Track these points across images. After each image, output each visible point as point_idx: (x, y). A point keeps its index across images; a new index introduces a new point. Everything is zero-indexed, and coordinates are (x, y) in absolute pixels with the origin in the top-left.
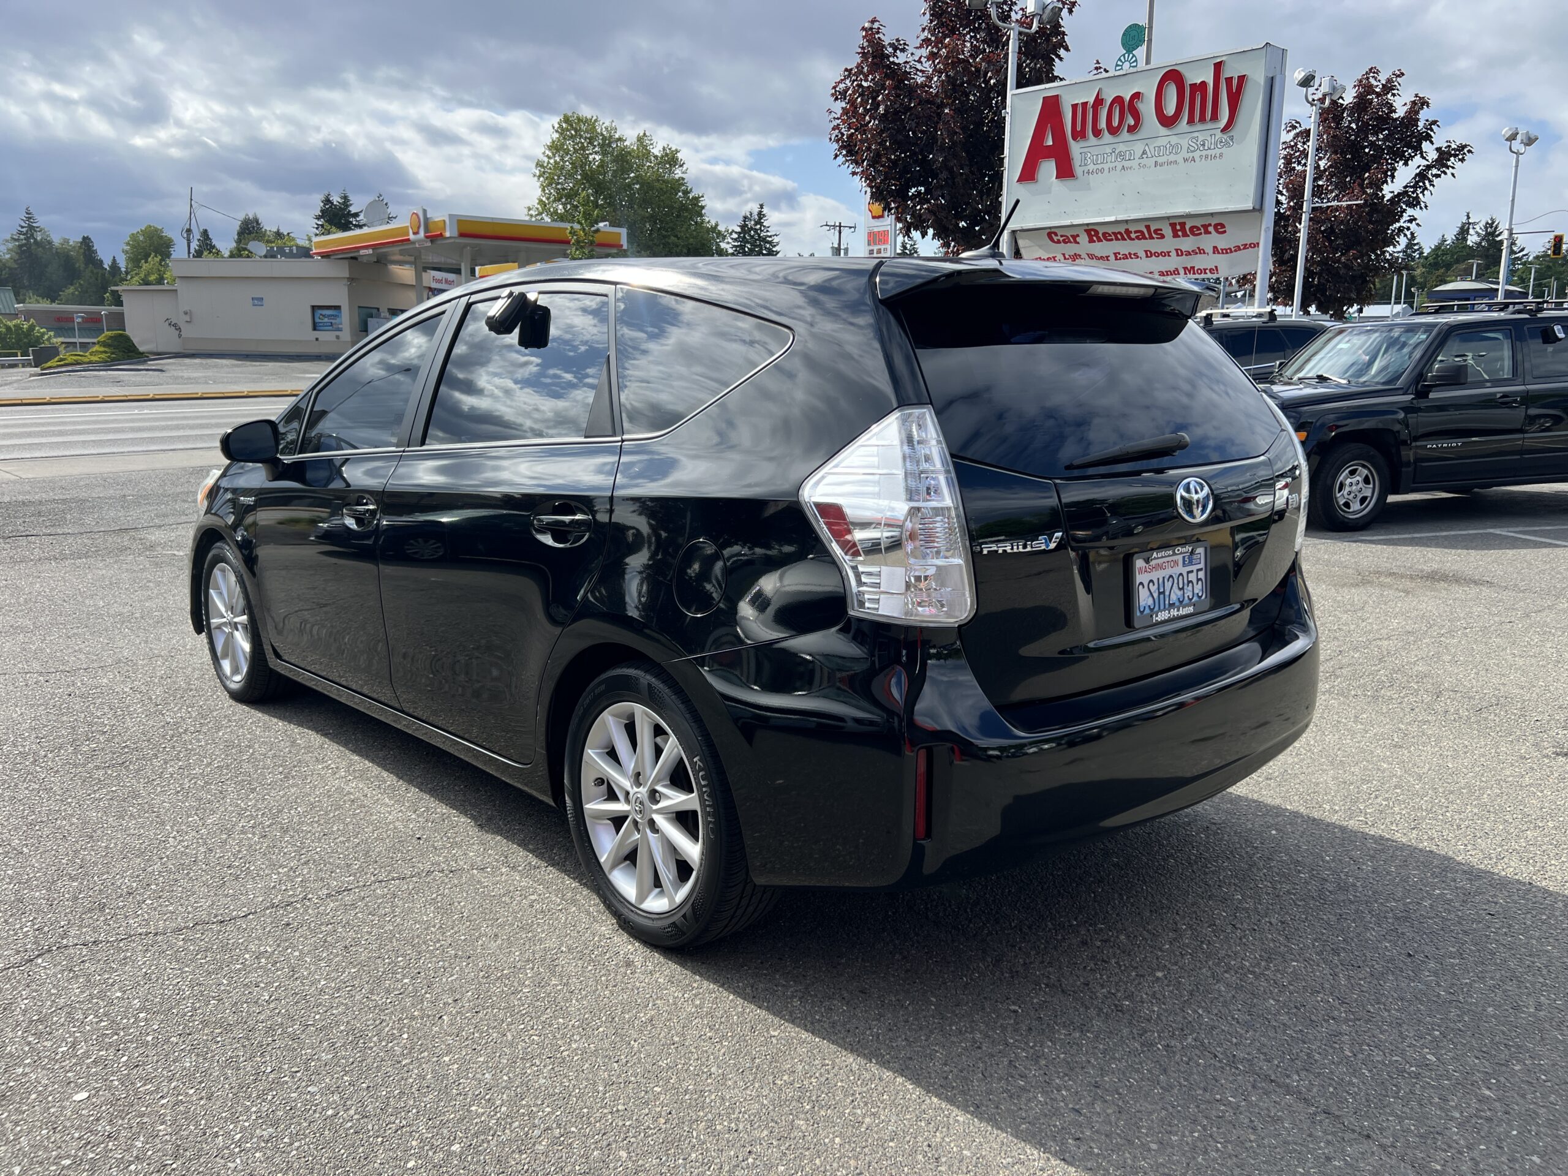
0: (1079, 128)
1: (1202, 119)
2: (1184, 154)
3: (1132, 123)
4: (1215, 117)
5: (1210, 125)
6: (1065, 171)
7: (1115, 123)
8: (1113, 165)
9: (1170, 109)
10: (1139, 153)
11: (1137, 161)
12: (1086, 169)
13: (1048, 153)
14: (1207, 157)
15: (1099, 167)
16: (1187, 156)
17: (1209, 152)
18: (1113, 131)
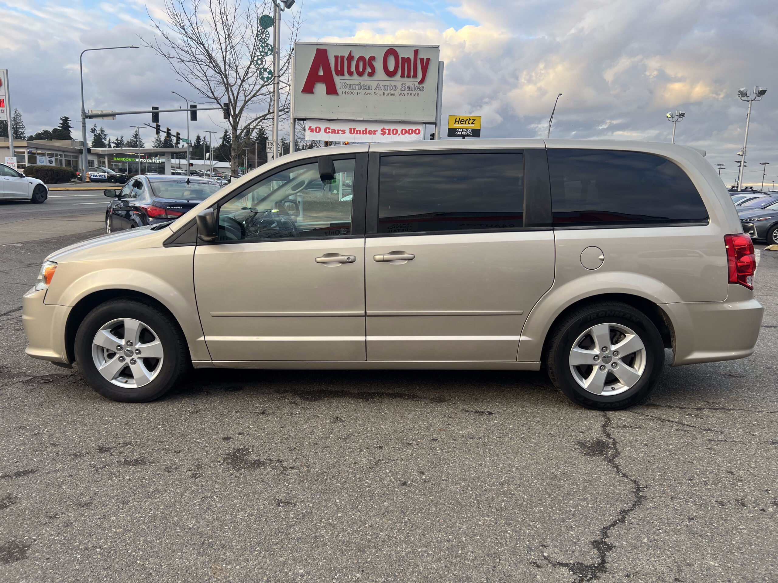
0: (339, 69)
1: (409, 76)
2: (399, 91)
3: (370, 71)
4: (415, 76)
5: (411, 79)
6: (332, 90)
7: (361, 70)
8: (360, 91)
9: (391, 67)
10: (374, 87)
11: (373, 91)
12: (344, 91)
13: (321, 80)
14: (411, 94)
15: (352, 91)
16: (401, 92)
17: (412, 92)
18: (360, 74)
